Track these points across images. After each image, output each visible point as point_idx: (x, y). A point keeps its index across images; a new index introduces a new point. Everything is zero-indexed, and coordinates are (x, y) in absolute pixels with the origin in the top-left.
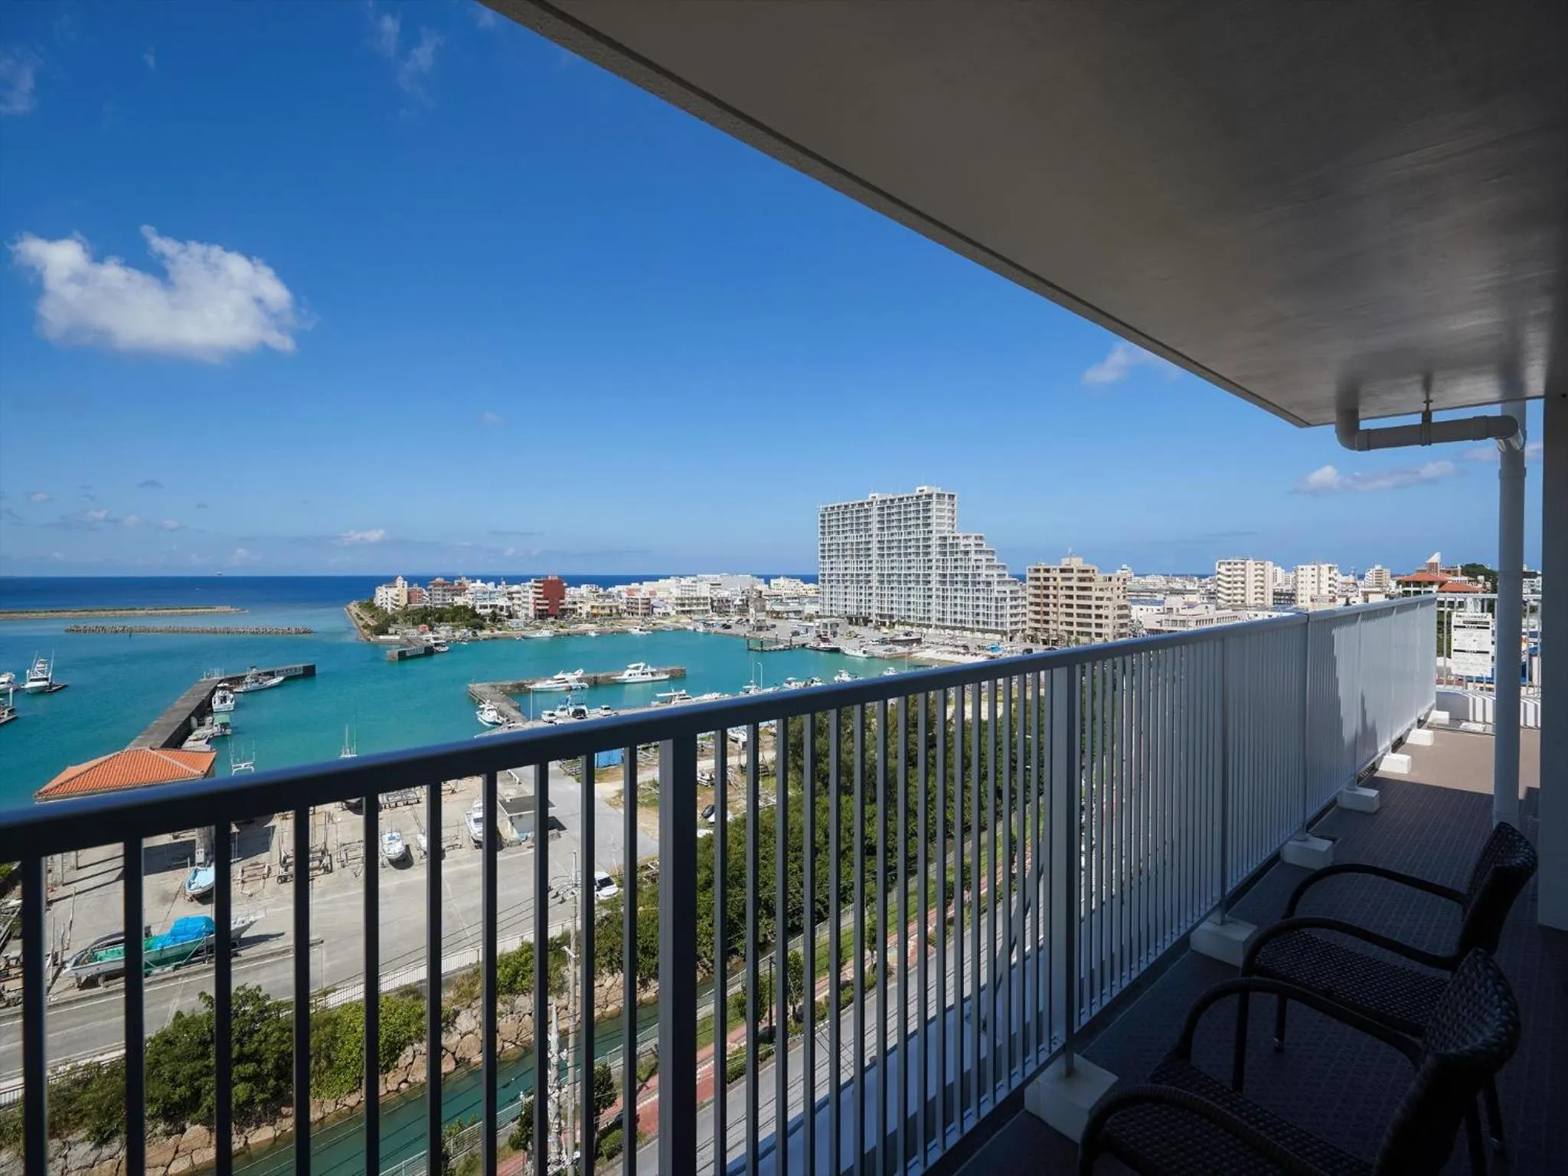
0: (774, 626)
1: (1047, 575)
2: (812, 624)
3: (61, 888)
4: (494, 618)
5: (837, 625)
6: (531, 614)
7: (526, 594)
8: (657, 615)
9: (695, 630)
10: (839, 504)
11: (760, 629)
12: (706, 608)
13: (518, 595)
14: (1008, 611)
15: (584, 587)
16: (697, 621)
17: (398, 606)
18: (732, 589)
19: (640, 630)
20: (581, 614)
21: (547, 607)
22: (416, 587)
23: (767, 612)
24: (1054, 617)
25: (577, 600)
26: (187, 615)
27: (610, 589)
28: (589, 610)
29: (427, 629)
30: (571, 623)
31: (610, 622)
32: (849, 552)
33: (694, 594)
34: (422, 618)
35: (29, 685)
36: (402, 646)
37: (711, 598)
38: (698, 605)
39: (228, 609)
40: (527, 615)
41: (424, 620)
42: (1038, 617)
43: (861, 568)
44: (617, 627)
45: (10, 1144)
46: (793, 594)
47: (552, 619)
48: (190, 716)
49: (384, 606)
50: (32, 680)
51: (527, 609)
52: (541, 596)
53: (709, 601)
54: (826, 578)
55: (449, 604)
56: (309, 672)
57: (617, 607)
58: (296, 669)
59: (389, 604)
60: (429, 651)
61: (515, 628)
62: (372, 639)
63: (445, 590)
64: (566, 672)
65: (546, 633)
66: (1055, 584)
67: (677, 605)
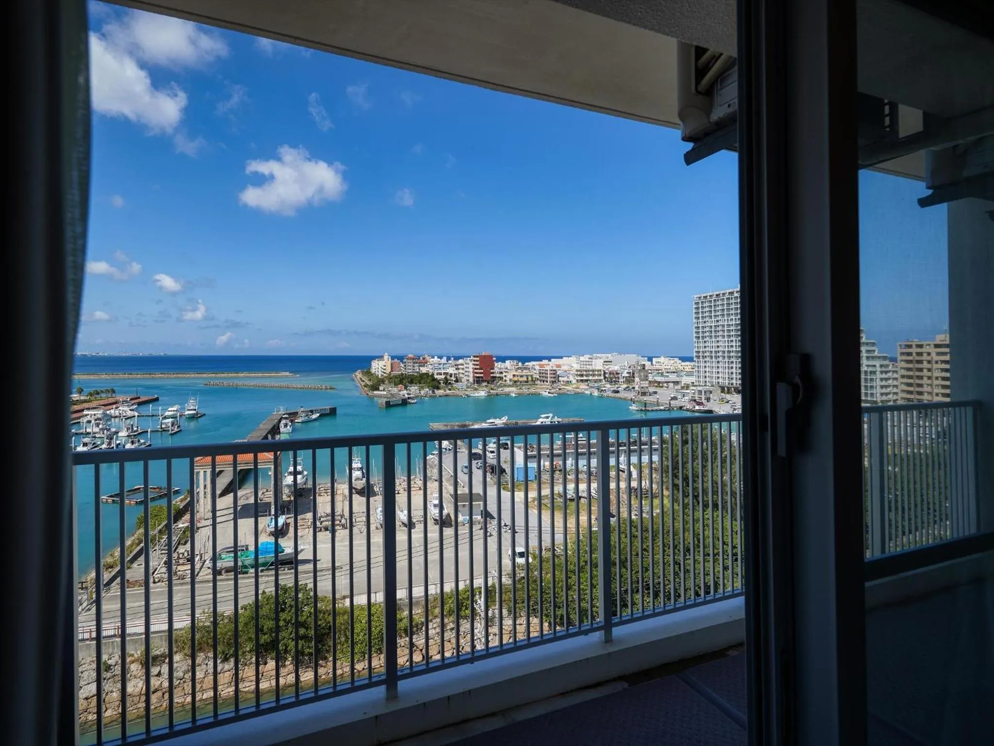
0: (655, 393)
1: (919, 350)
2: (688, 391)
3: (203, 521)
4: (446, 382)
5: (711, 392)
6: (471, 380)
7: (467, 366)
8: (562, 383)
9: (591, 394)
10: (711, 294)
11: (644, 394)
12: (600, 378)
13: (462, 367)
14: (879, 383)
15: (508, 362)
16: (593, 387)
17: (385, 373)
18: (622, 363)
19: (549, 393)
20: (506, 381)
21: (482, 375)
22: (396, 360)
23: (650, 382)
24: (929, 389)
25: (503, 370)
26: (266, 377)
27: (527, 364)
28: (512, 377)
29: (403, 387)
30: (499, 387)
31: (527, 387)
32: (721, 333)
33: (590, 368)
34: (400, 380)
35: (187, 413)
36: (387, 398)
37: (604, 371)
38: (594, 375)
39: (287, 374)
40: (468, 380)
41: (401, 382)
42: (911, 389)
43: (732, 346)
44: (532, 390)
45: (181, 650)
46: (672, 369)
47: (485, 384)
48: (268, 433)
49: (377, 373)
50: (188, 410)
51: (468, 376)
52: (478, 367)
53: (603, 373)
54: (701, 354)
55: (417, 372)
56: (333, 412)
57: (532, 376)
58: (325, 409)
59: (380, 371)
60: (405, 402)
61: (460, 389)
62: (369, 394)
63: (414, 363)
64: (495, 418)
65: (482, 393)
66: (929, 358)
67: (577, 375)
